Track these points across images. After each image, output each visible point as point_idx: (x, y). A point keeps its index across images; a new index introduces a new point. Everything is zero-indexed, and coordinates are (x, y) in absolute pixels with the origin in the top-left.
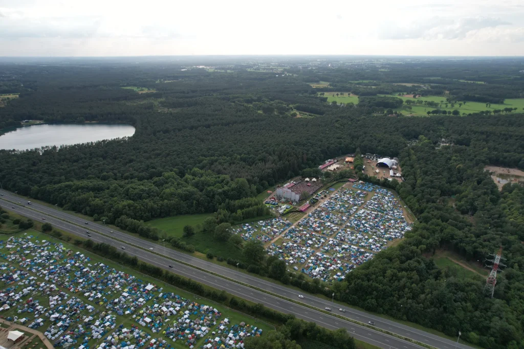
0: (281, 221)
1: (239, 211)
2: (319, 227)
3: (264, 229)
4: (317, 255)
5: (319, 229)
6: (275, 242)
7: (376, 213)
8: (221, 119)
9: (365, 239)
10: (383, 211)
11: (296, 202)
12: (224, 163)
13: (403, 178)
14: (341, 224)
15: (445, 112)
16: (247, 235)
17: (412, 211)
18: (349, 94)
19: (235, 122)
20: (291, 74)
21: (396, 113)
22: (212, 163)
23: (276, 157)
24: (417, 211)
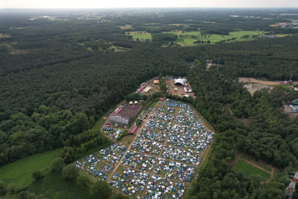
0: (118, 147)
1: (83, 145)
2: (148, 147)
3: (106, 158)
4: (152, 179)
5: (148, 150)
6: (116, 171)
7: (185, 126)
8: (61, 57)
9: (184, 153)
10: (188, 123)
11: (127, 125)
12: (65, 97)
13: (193, 93)
14: (163, 142)
15: (203, 42)
16: (92, 168)
17: (207, 120)
18: (145, 33)
19: (72, 59)
20: (106, 21)
21: (176, 44)
22: (56, 98)
23: (106, 88)
24: (212, 121)
